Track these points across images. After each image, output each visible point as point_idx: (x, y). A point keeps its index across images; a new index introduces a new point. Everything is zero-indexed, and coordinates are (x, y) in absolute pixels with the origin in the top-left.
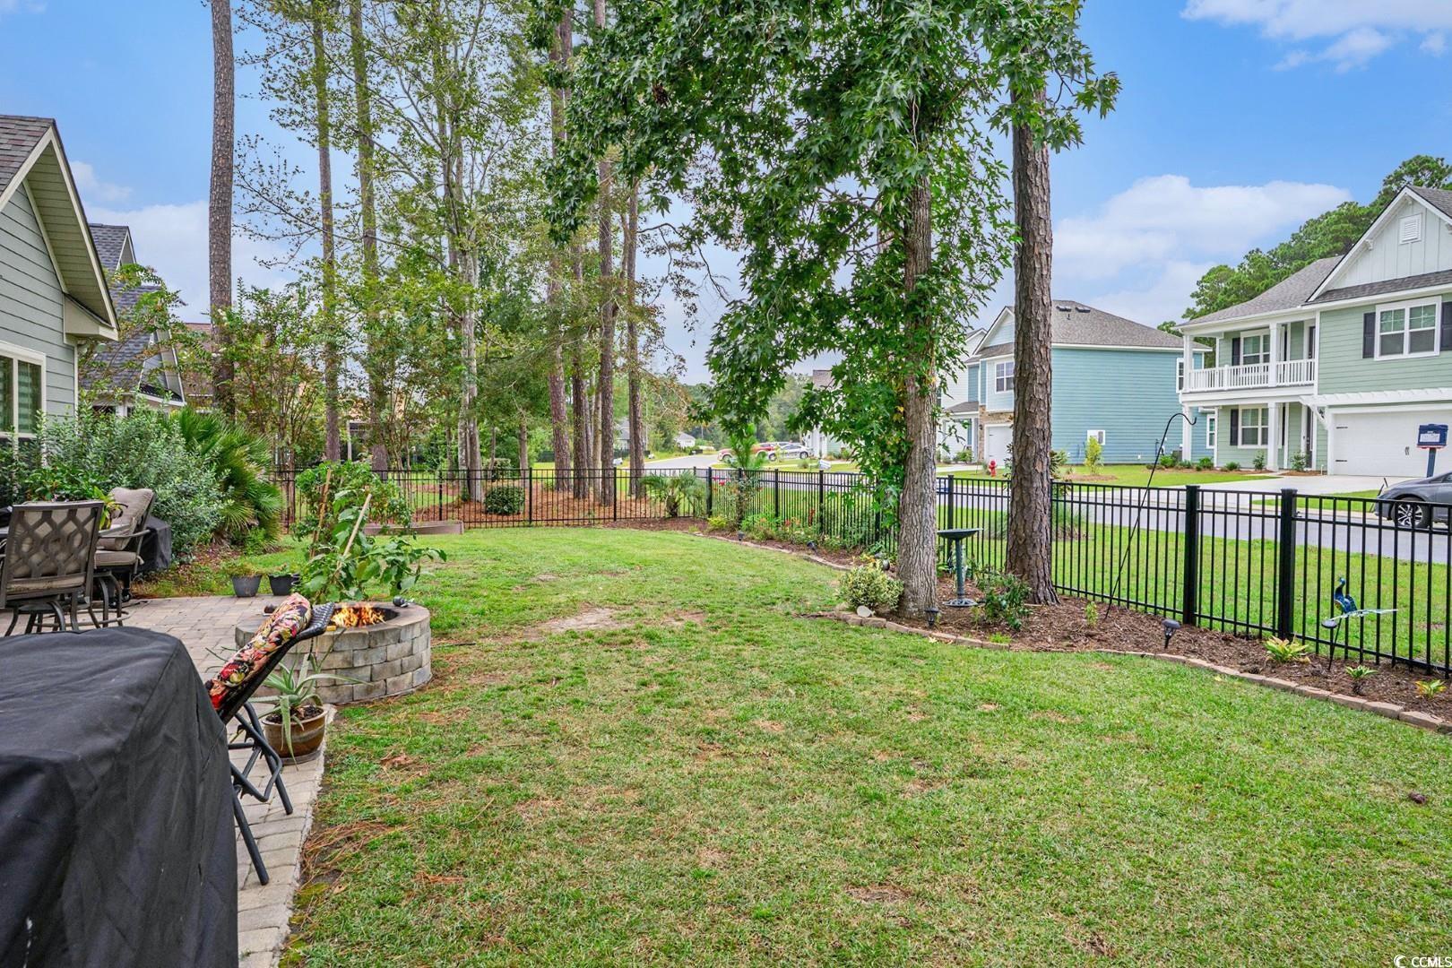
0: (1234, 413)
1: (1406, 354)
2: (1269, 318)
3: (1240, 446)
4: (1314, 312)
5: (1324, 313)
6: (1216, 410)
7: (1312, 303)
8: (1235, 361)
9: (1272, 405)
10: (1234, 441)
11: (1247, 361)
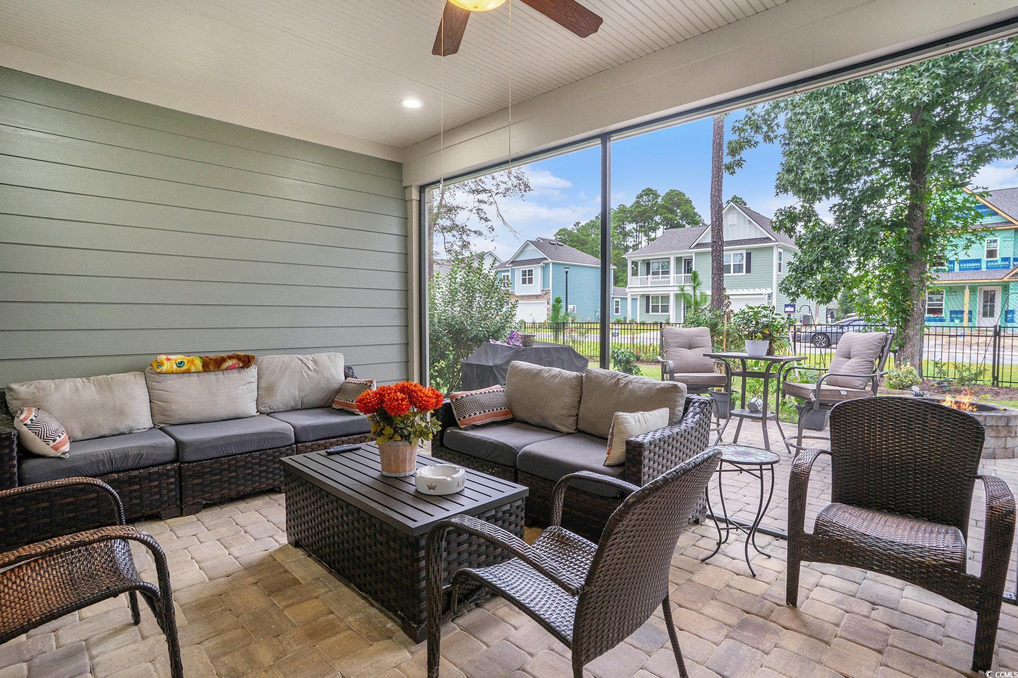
0: (648, 297)
1: (732, 274)
2: (669, 254)
3: (651, 313)
4: (692, 252)
5: (696, 254)
6: (639, 297)
7: (692, 249)
8: (648, 273)
9: (672, 294)
10: (648, 311)
11: (654, 273)
